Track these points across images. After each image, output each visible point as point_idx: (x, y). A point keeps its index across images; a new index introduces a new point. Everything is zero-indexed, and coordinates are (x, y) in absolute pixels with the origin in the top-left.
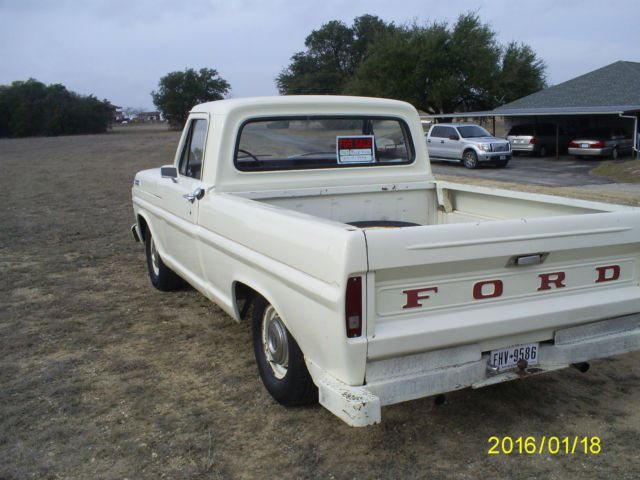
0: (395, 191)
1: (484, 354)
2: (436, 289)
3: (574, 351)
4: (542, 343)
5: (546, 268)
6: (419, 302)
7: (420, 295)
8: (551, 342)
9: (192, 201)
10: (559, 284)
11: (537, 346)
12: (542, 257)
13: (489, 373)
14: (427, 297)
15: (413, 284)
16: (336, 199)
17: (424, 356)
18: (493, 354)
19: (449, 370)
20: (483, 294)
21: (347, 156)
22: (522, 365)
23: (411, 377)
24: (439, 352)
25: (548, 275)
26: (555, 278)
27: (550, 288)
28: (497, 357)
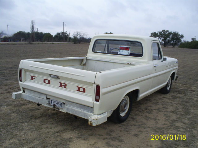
2: (36, 77)
6: (33, 79)
7: (33, 77)
8: (64, 104)
10: (65, 87)
12: (58, 77)
21: (121, 52)
25: (62, 83)
26: (64, 85)
27: (62, 87)
28: (52, 101)
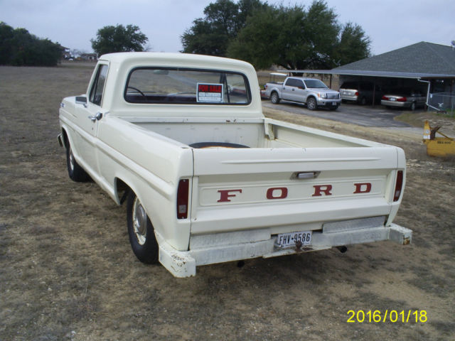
0: (235, 123)
1: (272, 236)
2: (240, 191)
3: (336, 238)
4: (314, 231)
5: (318, 182)
6: (229, 198)
7: (229, 194)
8: (321, 231)
9: (94, 121)
10: (327, 193)
11: (311, 233)
12: (315, 174)
13: (276, 249)
14: (234, 196)
15: (225, 187)
16: (194, 126)
17: (231, 234)
18: (279, 236)
19: (247, 245)
20: (274, 196)
21: (203, 97)
22: (299, 245)
23: (220, 248)
24: (241, 233)
25: (320, 186)
26: (325, 188)
27: (321, 195)
28: (282, 239)
